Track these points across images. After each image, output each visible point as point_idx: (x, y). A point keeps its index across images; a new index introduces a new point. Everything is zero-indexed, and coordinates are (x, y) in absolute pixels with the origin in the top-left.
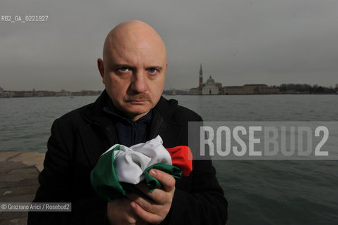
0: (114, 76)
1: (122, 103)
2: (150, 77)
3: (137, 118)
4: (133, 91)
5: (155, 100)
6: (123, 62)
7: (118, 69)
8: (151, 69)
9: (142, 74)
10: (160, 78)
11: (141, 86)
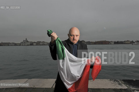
0: (71, 37)
1: (72, 41)
2: (77, 37)
3: (75, 44)
4: (74, 39)
5: (78, 41)
6: (72, 34)
7: (71, 35)
8: (77, 35)
9: (75, 36)
10: (78, 37)
11: (75, 38)
